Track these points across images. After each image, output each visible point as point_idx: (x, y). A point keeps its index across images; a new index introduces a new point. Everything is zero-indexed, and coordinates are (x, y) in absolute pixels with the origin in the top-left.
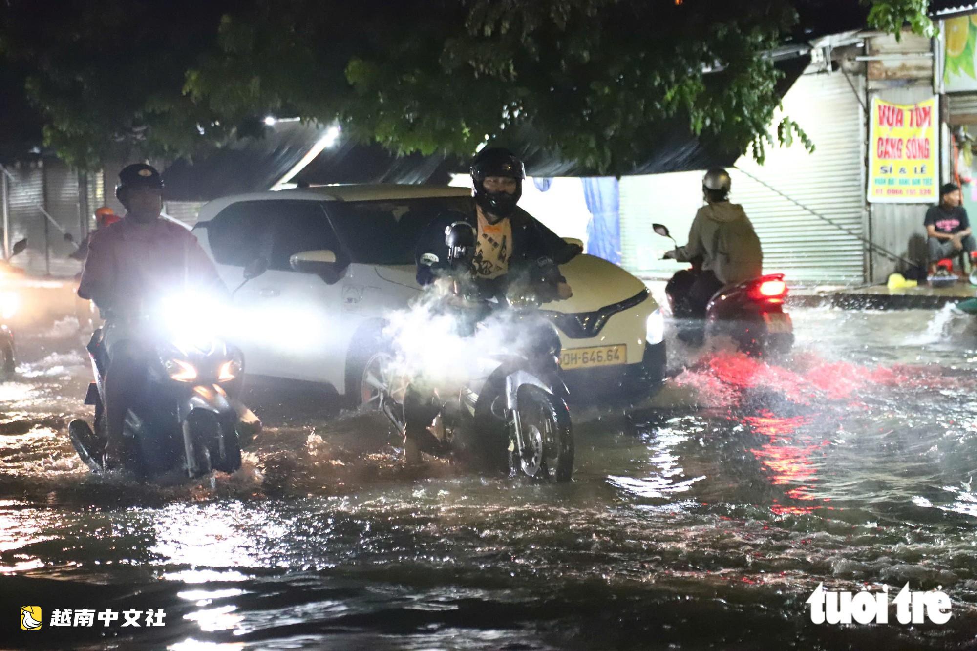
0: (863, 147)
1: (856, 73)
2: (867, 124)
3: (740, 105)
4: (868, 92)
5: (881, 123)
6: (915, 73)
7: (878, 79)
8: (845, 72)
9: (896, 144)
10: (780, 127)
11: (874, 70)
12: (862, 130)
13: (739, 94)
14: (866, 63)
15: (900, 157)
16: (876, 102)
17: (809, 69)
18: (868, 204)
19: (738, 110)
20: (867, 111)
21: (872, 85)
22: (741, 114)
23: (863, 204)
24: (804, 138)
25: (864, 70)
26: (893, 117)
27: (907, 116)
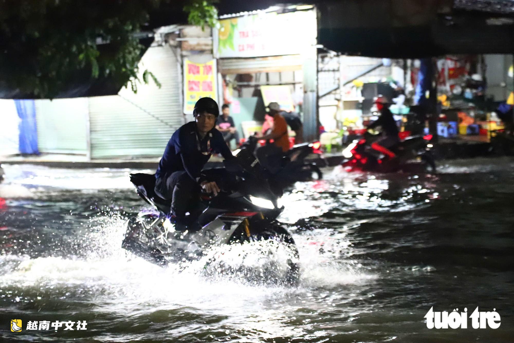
0: (180, 85)
1: (176, 47)
2: (182, 73)
3: (124, 63)
4: (182, 56)
5: (189, 72)
6: (204, 48)
7: (187, 50)
8: (171, 46)
9: (197, 83)
10: (144, 74)
11: (185, 45)
12: (180, 76)
13: (124, 57)
14: (180, 42)
15: (199, 90)
16: (186, 62)
17: (153, 44)
18: (185, 115)
19: (124, 65)
20: (182, 66)
21: (184, 53)
22: (125, 67)
23: (182, 114)
24: (155, 80)
25: (180, 45)
26: (195, 70)
27: (202, 70)
